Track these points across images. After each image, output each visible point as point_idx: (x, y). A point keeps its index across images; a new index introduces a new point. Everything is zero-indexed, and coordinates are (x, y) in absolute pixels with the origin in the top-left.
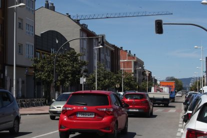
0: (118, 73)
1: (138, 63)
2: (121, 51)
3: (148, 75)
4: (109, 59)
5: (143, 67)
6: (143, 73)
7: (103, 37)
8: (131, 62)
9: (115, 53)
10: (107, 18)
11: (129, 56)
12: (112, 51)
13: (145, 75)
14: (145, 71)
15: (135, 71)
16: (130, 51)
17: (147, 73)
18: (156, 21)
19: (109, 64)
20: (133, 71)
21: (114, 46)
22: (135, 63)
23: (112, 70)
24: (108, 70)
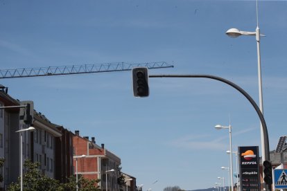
0: (68, 182)
1: (110, 161)
2: (75, 139)
3: (128, 184)
4: (50, 153)
5: (118, 170)
6: (120, 180)
7: (29, 106)
8: (96, 158)
9: (64, 141)
10: (49, 74)
11: (92, 147)
12: (57, 139)
13: (124, 184)
14: (122, 177)
15: (103, 176)
16: (93, 139)
17: (127, 181)
19: (51, 165)
20: (99, 177)
21: (60, 129)
22: (105, 162)
23: (57, 176)
24: (50, 175)
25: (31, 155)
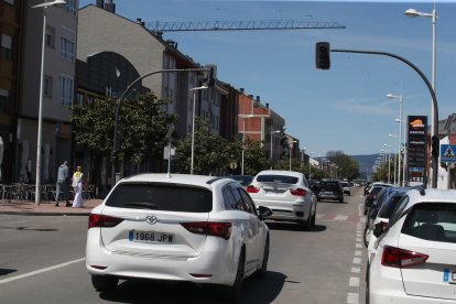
0: (233, 140)
1: (274, 122)
2: (240, 97)
3: (291, 146)
4: (216, 111)
5: (282, 131)
6: (283, 141)
7: (212, 70)
8: (260, 118)
9: (230, 99)
10: (217, 29)
11: (256, 106)
12: (223, 96)
13: (287, 145)
14: (286, 138)
15: (268, 136)
16: (258, 97)
17: (291, 143)
18: (318, 44)
19: (217, 123)
20: (262, 138)
21: (227, 86)
22: (269, 122)
23: (222, 133)
24: (215, 133)
25: (199, 112)
